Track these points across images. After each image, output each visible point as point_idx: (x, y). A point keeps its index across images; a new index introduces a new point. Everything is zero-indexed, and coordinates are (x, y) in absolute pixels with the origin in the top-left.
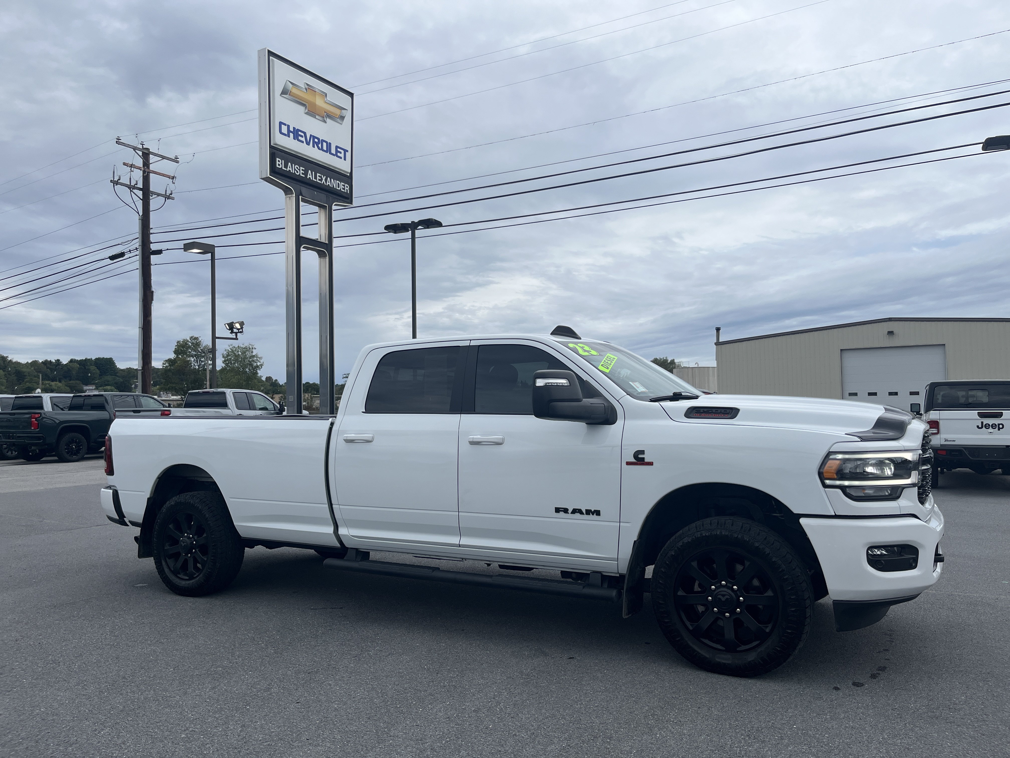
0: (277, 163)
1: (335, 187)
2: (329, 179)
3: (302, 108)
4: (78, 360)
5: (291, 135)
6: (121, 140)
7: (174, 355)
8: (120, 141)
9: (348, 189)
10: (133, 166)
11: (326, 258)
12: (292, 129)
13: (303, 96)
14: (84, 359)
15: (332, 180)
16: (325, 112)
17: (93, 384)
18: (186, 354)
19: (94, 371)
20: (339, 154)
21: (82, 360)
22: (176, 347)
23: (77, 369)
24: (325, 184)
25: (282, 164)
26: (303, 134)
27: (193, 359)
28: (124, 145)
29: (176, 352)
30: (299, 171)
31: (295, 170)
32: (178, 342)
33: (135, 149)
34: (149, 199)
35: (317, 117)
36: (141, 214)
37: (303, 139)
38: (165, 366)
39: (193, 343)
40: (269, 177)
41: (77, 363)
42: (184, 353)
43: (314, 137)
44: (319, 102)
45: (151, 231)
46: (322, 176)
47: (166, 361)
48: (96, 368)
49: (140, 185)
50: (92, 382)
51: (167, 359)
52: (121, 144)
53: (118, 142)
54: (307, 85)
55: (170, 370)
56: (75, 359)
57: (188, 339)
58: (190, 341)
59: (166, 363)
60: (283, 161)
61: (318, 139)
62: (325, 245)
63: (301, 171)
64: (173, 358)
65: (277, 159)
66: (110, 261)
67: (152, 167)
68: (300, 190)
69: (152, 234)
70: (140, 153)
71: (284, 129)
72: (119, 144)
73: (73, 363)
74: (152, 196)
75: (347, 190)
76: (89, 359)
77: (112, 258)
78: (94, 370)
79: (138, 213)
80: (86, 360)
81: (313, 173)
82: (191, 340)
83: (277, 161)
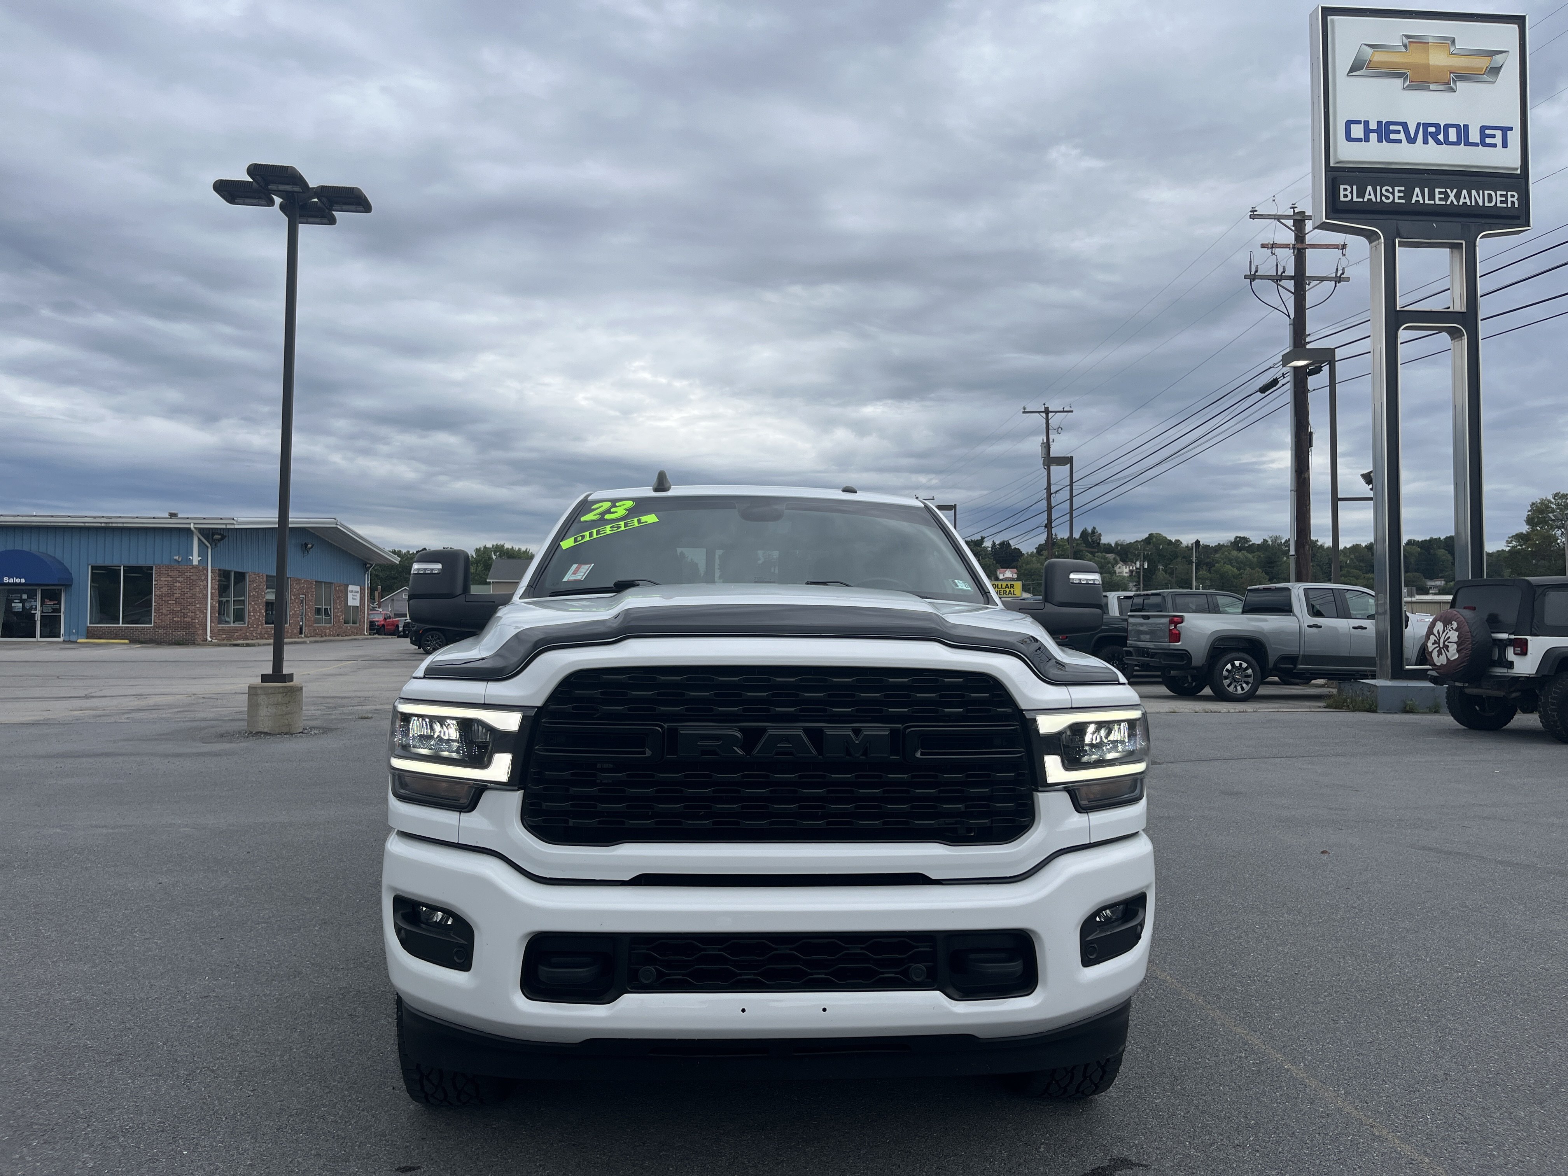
0: (1342, 193)
1: (1481, 204)
2: (1464, 192)
3: (1398, 83)
4: (1418, 541)
5: (1373, 136)
6: (1256, 211)
7: (1528, 527)
8: (1255, 213)
9: (1515, 199)
10: (1274, 246)
11: (1461, 340)
12: (1373, 126)
13: (1405, 61)
14: (1428, 538)
15: (1474, 192)
16: (1450, 73)
17: (1441, 577)
18: (1546, 523)
19: (1444, 557)
20: (1488, 140)
21: (1426, 540)
22: (1529, 513)
23: (1417, 555)
24: (1456, 203)
25: (1352, 192)
26: (1400, 128)
27: (1559, 532)
28: (1262, 217)
29: (1530, 521)
30: (1394, 195)
31: (1381, 195)
32: (1533, 504)
33: (1278, 218)
34: (1305, 291)
35: (1432, 87)
36: (1292, 316)
37: (1402, 136)
38: (1511, 545)
39: (1558, 505)
40: (1324, 222)
41: (1417, 545)
42: (1544, 521)
43: (1426, 126)
44: (1438, 59)
45: (1308, 340)
46: (1448, 190)
47: (1512, 537)
48: (1446, 552)
49: (1291, 271)
50: (1440, 575)
51: (1514, 534)
52: (1257, 217)
53: (1254, 215)
54: (1408, 37)
55: (1518, 552)
56: (1414, 540)
57: (1550, 498)
58: (1553, 500)
59: (1512, 541)
60: (1355, 187)
61: (1437, 126)
62: (1461, 315)
63: (1397, 194)
64: (1524, 532)
65: (1342, 187)
66: (1259, 395)
67: (1309, 239)
68: (1397, 228)
69: (1309, 343)
70: (1290, 223)
71: (1357, 131)
72: (1253, 219)
73: (1410, 546)
74: (1309, 285)
75: (1513, 202)
76: (1436, 539)
77: (1263, 389)
78: (1444, 555)
79: (1289, 316)
80: (1431, 540)
81: (1426, 190)
82: (1555, 499)
83: (1342, 190)
